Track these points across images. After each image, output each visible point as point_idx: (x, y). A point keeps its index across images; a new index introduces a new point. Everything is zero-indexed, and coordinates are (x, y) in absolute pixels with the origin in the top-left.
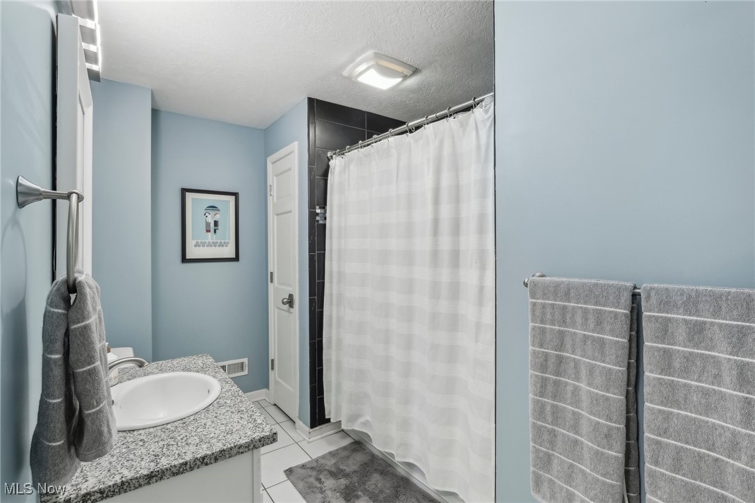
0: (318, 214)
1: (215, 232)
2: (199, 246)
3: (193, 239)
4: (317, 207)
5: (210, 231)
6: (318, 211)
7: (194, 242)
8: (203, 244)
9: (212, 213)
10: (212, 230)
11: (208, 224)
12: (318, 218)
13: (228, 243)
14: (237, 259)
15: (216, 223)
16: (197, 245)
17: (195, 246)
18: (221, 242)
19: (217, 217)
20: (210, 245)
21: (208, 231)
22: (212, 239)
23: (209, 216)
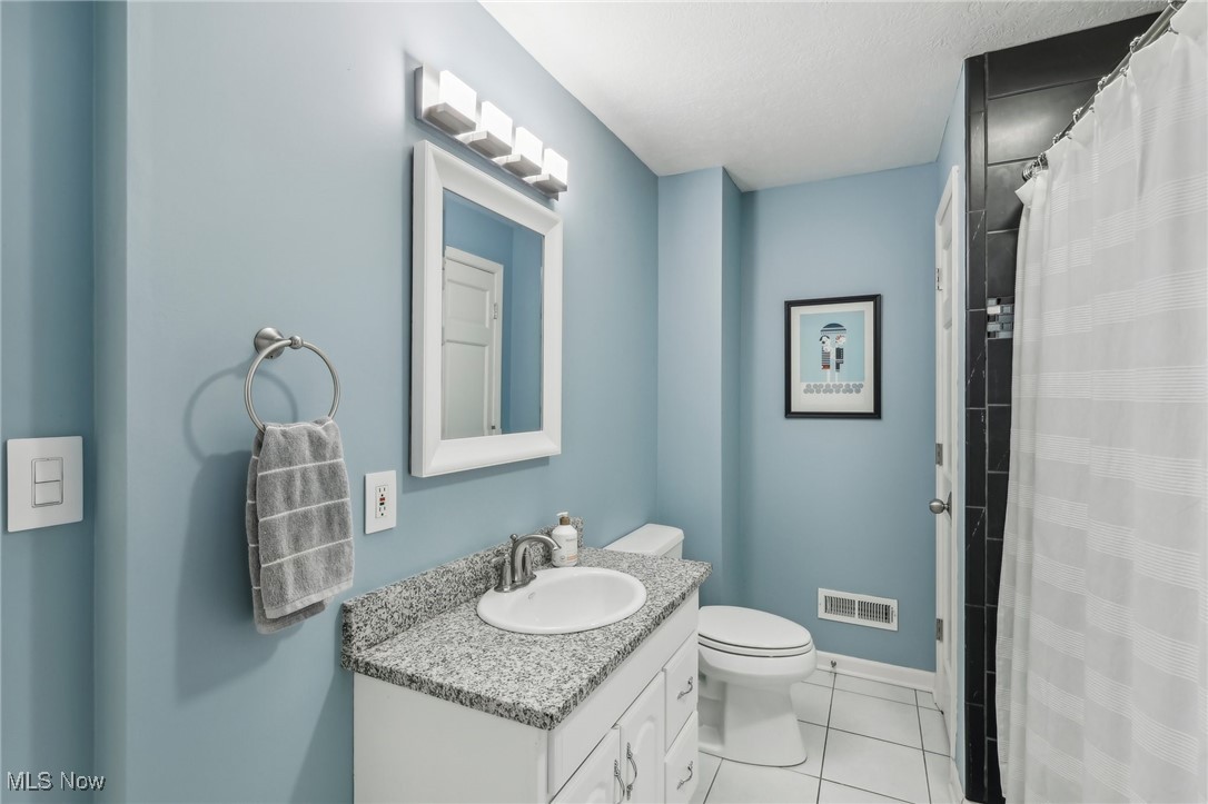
0: (994, 318)
1: (838, 367)
2: (812, 392)
3: (802, 380)
4: (993, 301)
5: (828, 367)
6: (994, 309)
7: (804, 386)
8: (818, 389)
9: (833, 335)
10: (833, 365)
11: (826, 355)
12: (992, 327)
13: (861, 386)
14: (877, 414)
15: (839, 353)
16: (808, 390)
17: (806, 391)
18: (848, 385)
19: (842, 343)
20: (828, 390)
21: (826, 366)
22: (833, 379)
23: (828, 342)
